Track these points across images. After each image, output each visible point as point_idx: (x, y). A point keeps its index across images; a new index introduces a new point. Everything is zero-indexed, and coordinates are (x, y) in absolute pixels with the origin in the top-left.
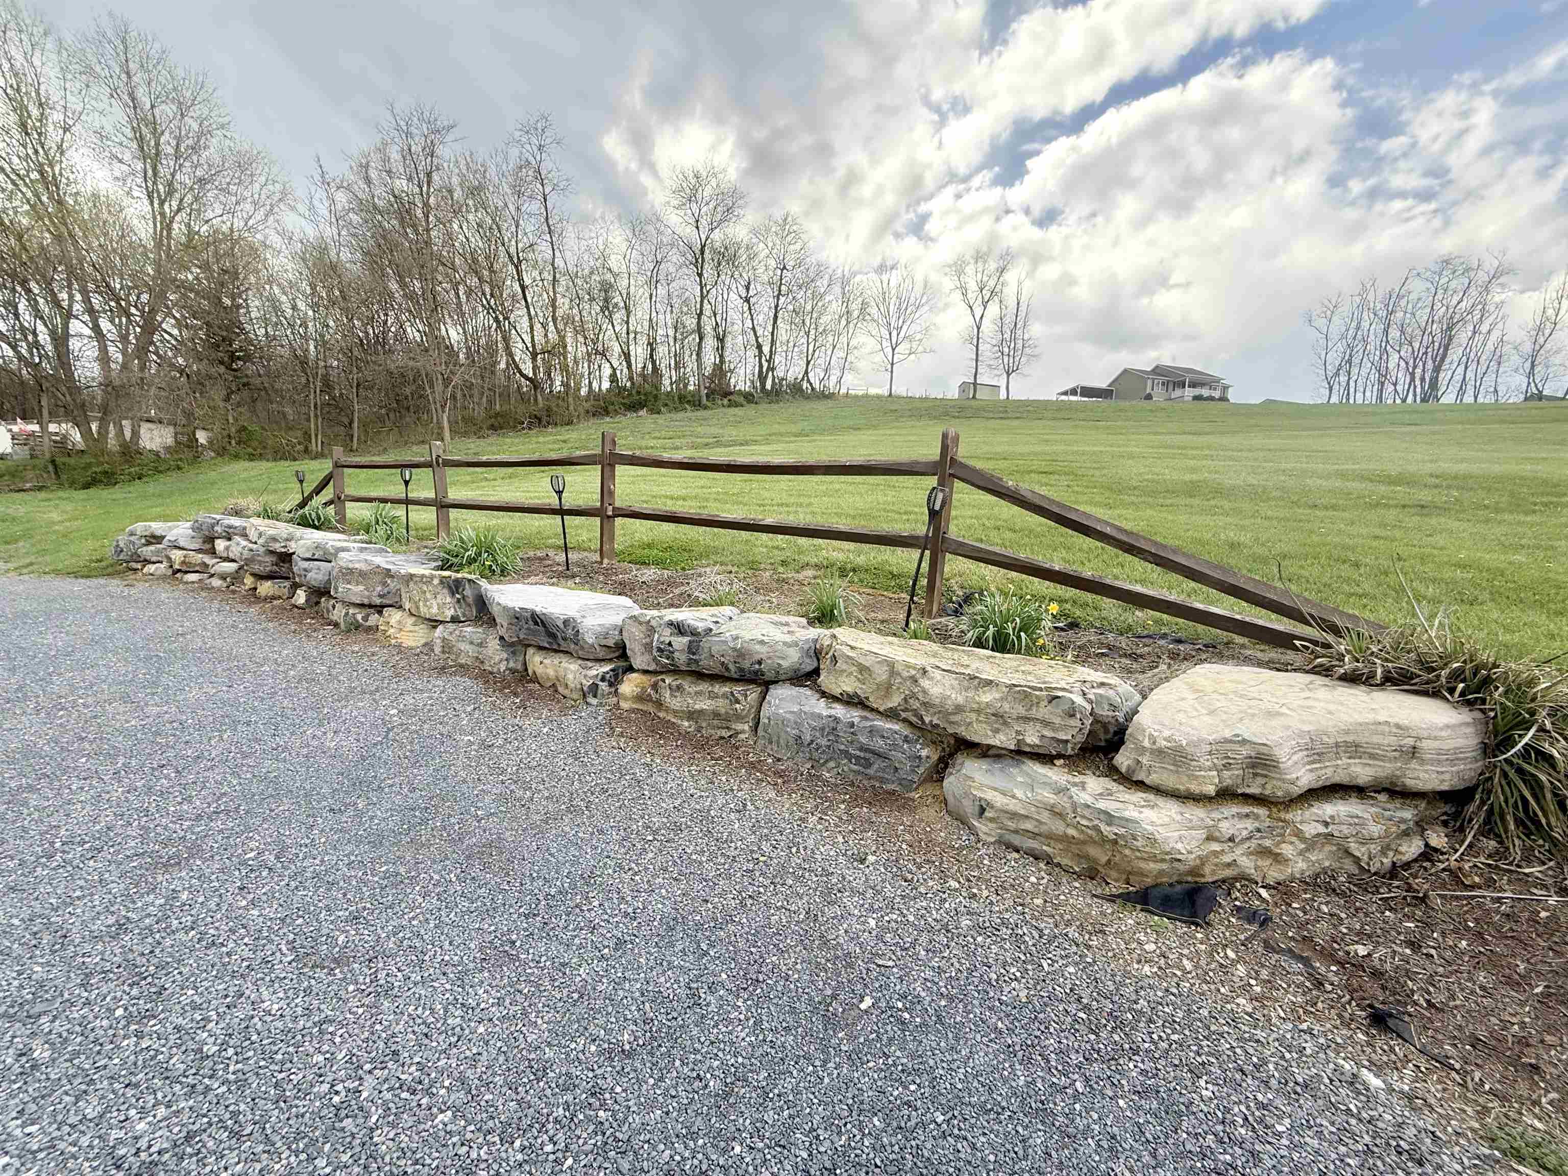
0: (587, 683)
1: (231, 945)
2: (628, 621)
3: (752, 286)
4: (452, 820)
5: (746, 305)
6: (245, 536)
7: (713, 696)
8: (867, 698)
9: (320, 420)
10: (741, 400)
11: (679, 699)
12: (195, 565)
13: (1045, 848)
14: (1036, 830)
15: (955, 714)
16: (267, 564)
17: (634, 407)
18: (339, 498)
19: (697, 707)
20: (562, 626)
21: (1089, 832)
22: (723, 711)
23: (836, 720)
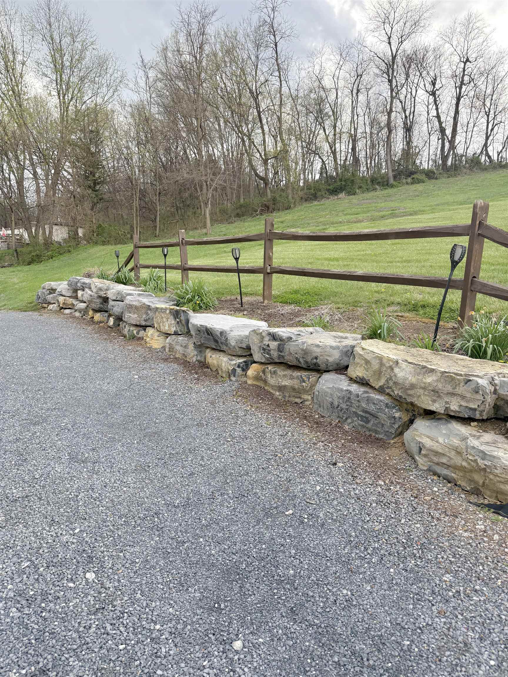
0: (231, 368)
1: (50, 451)
2: (252, 333)
3: (438, 81)
4: (144, 422)
5: (431, 99)
6: (90, 288)
7: (292, 378)
8: (369, 380)
9: (139, 218)
10: (423, 177)
11: (274, 379)
12: (69, 305)
13: (453, 475)
14: (448, 463)
15: (410, 389)
16: (98, 303)
17: (335, 192)
18: (137, 266)
19: (283, 384)
20: (219, 335)
21: (472, 463)
22: (296, 387)
23: (350, 392)
